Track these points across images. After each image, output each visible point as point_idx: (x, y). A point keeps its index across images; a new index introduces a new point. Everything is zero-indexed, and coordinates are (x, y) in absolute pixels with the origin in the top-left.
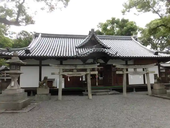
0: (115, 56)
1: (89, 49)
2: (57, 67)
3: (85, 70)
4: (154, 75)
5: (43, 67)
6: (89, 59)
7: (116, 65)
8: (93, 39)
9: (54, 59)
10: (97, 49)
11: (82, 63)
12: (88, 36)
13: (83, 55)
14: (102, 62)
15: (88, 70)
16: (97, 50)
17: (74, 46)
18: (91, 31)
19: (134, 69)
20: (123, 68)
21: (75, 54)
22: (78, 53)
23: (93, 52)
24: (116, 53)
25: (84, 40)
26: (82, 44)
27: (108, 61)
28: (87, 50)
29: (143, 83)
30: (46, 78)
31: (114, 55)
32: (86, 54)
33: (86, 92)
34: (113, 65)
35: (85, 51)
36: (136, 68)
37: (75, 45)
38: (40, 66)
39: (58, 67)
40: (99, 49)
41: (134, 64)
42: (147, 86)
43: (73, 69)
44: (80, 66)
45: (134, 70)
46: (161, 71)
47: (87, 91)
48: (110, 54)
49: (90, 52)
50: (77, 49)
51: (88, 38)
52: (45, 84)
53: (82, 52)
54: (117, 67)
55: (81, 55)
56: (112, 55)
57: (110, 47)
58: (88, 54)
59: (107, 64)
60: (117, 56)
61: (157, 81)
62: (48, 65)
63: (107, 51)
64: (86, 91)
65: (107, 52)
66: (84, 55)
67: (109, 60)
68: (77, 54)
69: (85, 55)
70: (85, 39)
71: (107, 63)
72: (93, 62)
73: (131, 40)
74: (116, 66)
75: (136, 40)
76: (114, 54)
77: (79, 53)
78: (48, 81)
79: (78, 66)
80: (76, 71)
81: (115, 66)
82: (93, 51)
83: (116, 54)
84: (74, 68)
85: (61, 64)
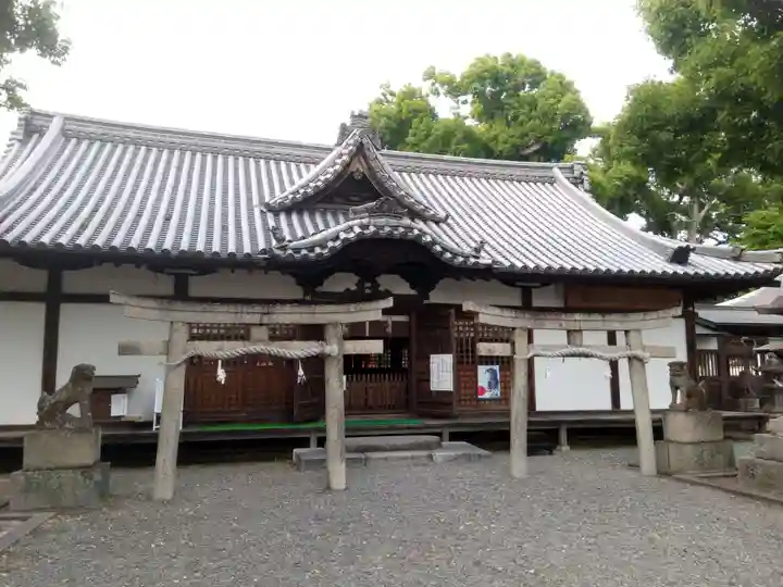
0: (473, 260)
1: (338, 223)
2: (155, 314)
3: (315, 332)
4: (671, 365)
5: (66, 310)
6: (337, 275)
7: (477, 310)
8: (359, 167)
9: (138, 266)
10: (382, 221)
11: (298, 293)
12: (331, 150)
13: (304, 252)
14: (404, 289)
15: (330, 333)
16: (382, 227)
17: (255, 201)
18: (348, 124)
19: (569, 332)
20: (514, 329)
21: (262, 245)
22: (280, 240)
23: (358, 235)
24: (473, 245)
25: (308, 170)
26: (302, 191)
27: (432, 287)
28: (327, 226)
29: (608, 406)
30: (82, 374)
31: (467, 257)
32: (322, 245)
33: (313, 447)
34: (464, 309)
35: (318, 231)
36: (580, 331)
37: (261, 197)
38: (53, 300)
39: (160, 309)
40: (394, 222)
41: (568, 310)
42: (633, 421)
43: (248, 327)
44: (288, 308)
45: (568, 336)
46: (700, 346)
47: (322, 442)
48: (445, 249)
49: (343, 236)
50: (270, 216)
51: (335, 164)
52: (74, 410)
53: (300, 233)
54: (482, 319)
55: (297, 250)
56: (455, 255)
57: (447, 217)
58: (330, 244)
59: (426, 302)
60: (481, 261)
61: (682, 399)
62: (103, 299)
63: (429, 232)
64: (313, 442)
65: (429, 239)
66: (311, 249)
67: (441, 282)
68: (274, 242)
69: (318, 250)
70: (316, 163)
71: (428, 298)
72: (354, 288)
73: (552, 181)
74: (477, 313)
75: (576, 185)
76: (467, 250)
77: (284, 239)
78: (95, 390)
79: (278, 308)
80: (262, 333)
81: (472, 315)
82: (357, 230)
83: (477, 250)
84: (256, 319)
85: (181, 294)
